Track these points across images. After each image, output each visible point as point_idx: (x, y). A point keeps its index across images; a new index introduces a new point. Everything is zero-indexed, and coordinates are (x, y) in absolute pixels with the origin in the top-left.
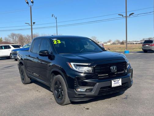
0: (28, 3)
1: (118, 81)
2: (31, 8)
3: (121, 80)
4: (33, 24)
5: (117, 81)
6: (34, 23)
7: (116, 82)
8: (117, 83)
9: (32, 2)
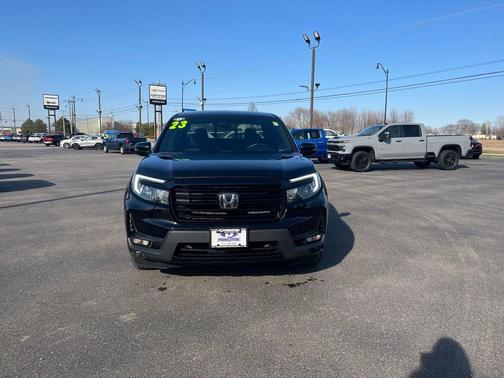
0: (308, 41)
1: (235, 234)
2: (314, 51)
3: (244, 232)
4: (315, 87)
5: (232, 235)
6: (317, 85)
7: (227, 235)
8: (230, 239)
9: (318, 39)
